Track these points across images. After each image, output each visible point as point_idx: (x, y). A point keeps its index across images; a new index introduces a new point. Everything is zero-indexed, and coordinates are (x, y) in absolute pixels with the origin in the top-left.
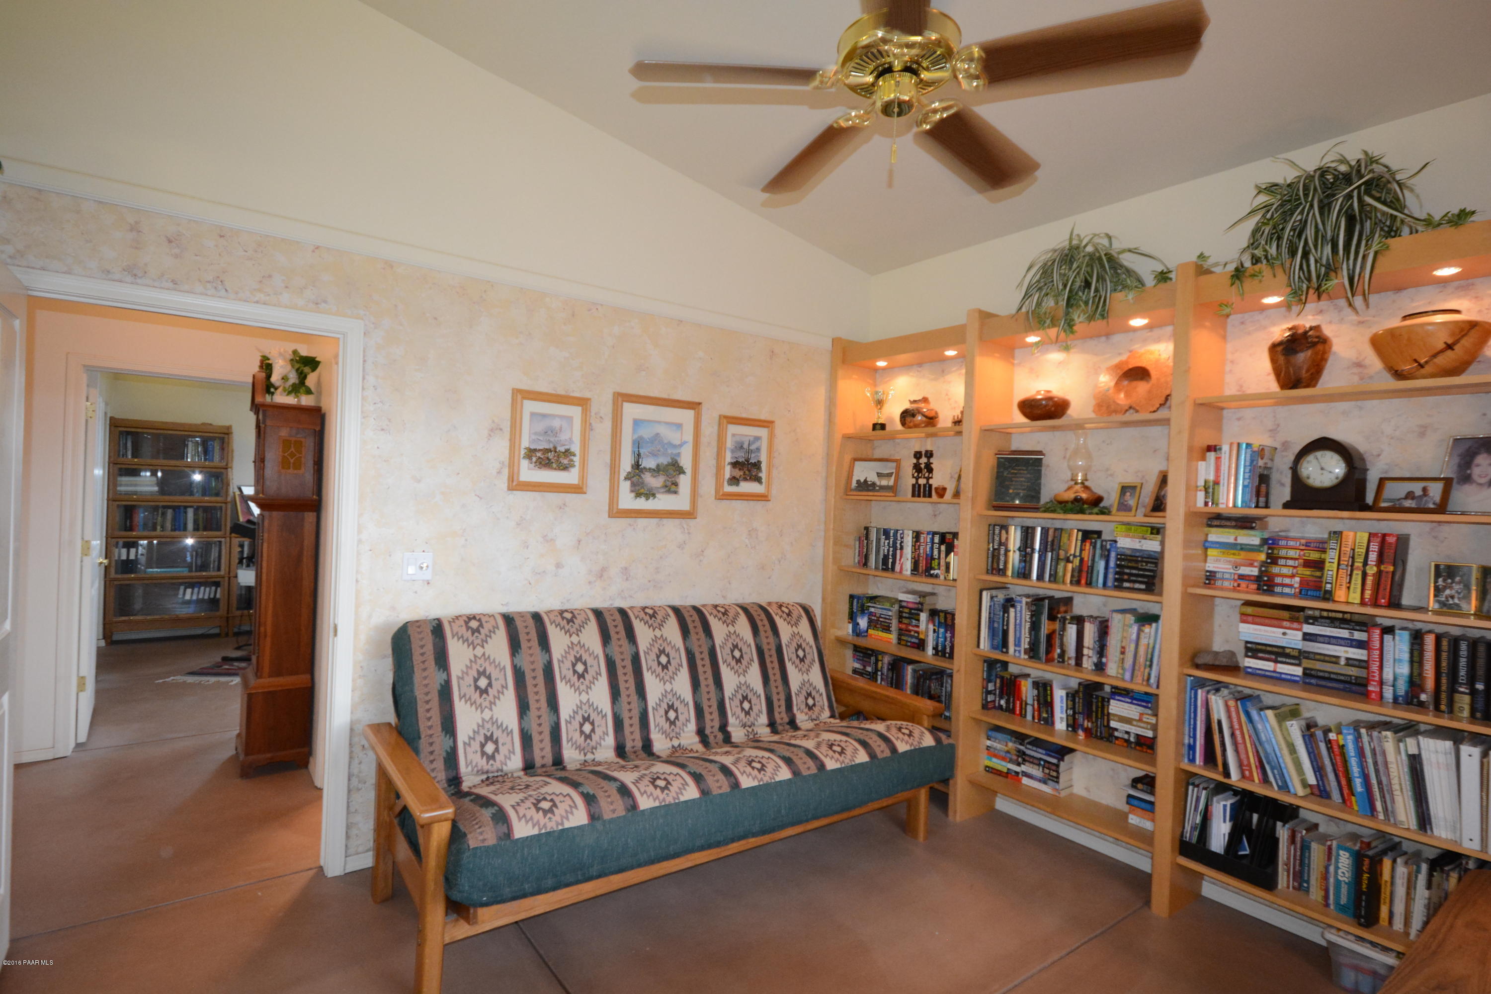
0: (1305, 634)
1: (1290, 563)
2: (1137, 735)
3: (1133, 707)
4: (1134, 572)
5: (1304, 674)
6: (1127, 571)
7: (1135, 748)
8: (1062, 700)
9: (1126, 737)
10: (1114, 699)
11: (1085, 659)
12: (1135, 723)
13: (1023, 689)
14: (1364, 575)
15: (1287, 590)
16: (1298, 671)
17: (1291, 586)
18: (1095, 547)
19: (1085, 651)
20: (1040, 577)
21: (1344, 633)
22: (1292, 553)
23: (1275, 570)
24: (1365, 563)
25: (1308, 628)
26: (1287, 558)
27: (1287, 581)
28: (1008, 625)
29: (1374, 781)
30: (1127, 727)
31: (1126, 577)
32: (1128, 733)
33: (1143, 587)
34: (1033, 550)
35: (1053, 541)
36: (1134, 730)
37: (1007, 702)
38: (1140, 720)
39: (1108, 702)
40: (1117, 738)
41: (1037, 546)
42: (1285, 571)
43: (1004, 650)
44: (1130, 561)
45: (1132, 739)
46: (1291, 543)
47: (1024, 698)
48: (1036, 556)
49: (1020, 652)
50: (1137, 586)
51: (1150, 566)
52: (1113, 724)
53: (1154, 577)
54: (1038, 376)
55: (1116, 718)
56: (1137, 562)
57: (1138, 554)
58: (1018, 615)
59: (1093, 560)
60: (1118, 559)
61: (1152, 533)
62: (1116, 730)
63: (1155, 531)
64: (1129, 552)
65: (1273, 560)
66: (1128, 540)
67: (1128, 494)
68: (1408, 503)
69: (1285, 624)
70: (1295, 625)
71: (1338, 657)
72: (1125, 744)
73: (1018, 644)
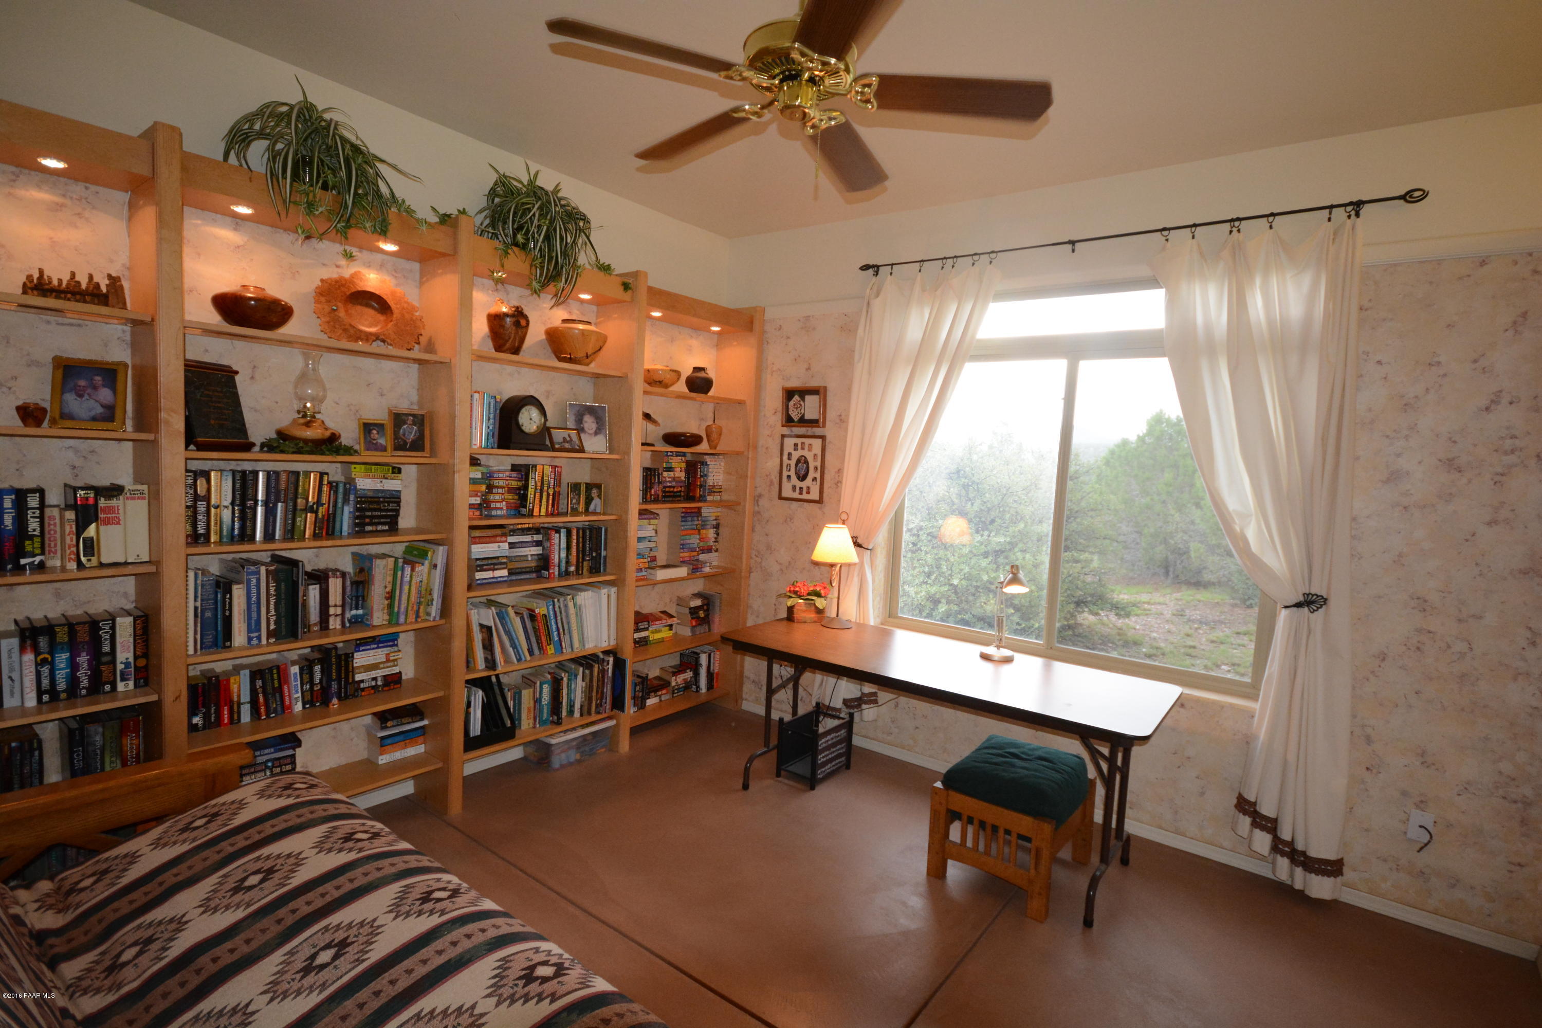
0: (510, 544)
1: (500, 491)
2: (384, 676)
3: (380, 650)
4: (376, 513)
5: (509, 573)
6: (369, 514)
7: (383, 690)
8: (295, 678)
9: (373, 683)
10: (359, 651)
11: (331, 620)
12: (382, 666)
13: (234, 688)
14: (548, 495)
15: (499, 513)
16: (505, 572)
17: (501, 509)
18: (336, 492)
19: (332, 611)
20: (269, 536)
21: (528, 538)
22: (502, 483)
23: (491, 497)
24: (548, 487)
25: (511, 539)
26: (498, 487)
27: (498, 505)
28: (230, 609)
30: (373, 674)
31: (367, 520)
32: (375, 679)
33: (386, 528)
34: (256, 501)
35: (286, 490)
36: (379, 673)
37: (206, 717)
38: (388, 660)
39: (353, 656)
40: (363, 690)
41: (260, 496)
42: (497, 497)
43: (228, 644)
44: (371, 503)
45: (379, 683)
46: (501, 475)
47: (235, 699)
48: (260, 510)
49: (259, 638)
50: (380, 528)
51: (393, 506)
52: (358, 677)
53: (397, 515)
55: (362, 670)
56: (379, 503)
57: (380, 495)
59: (335, 505)
60: (358, 502)
61: (393, 473)
62: (362, 681)
63: (396, 470)
64: (370, 494)
65: (490, 488)
66: (369, 480)
67: (375, 432)
68: (567, 446)
69: (498, 539)
70: (504, 539)
71: (526, 556)
72: (372, 691)
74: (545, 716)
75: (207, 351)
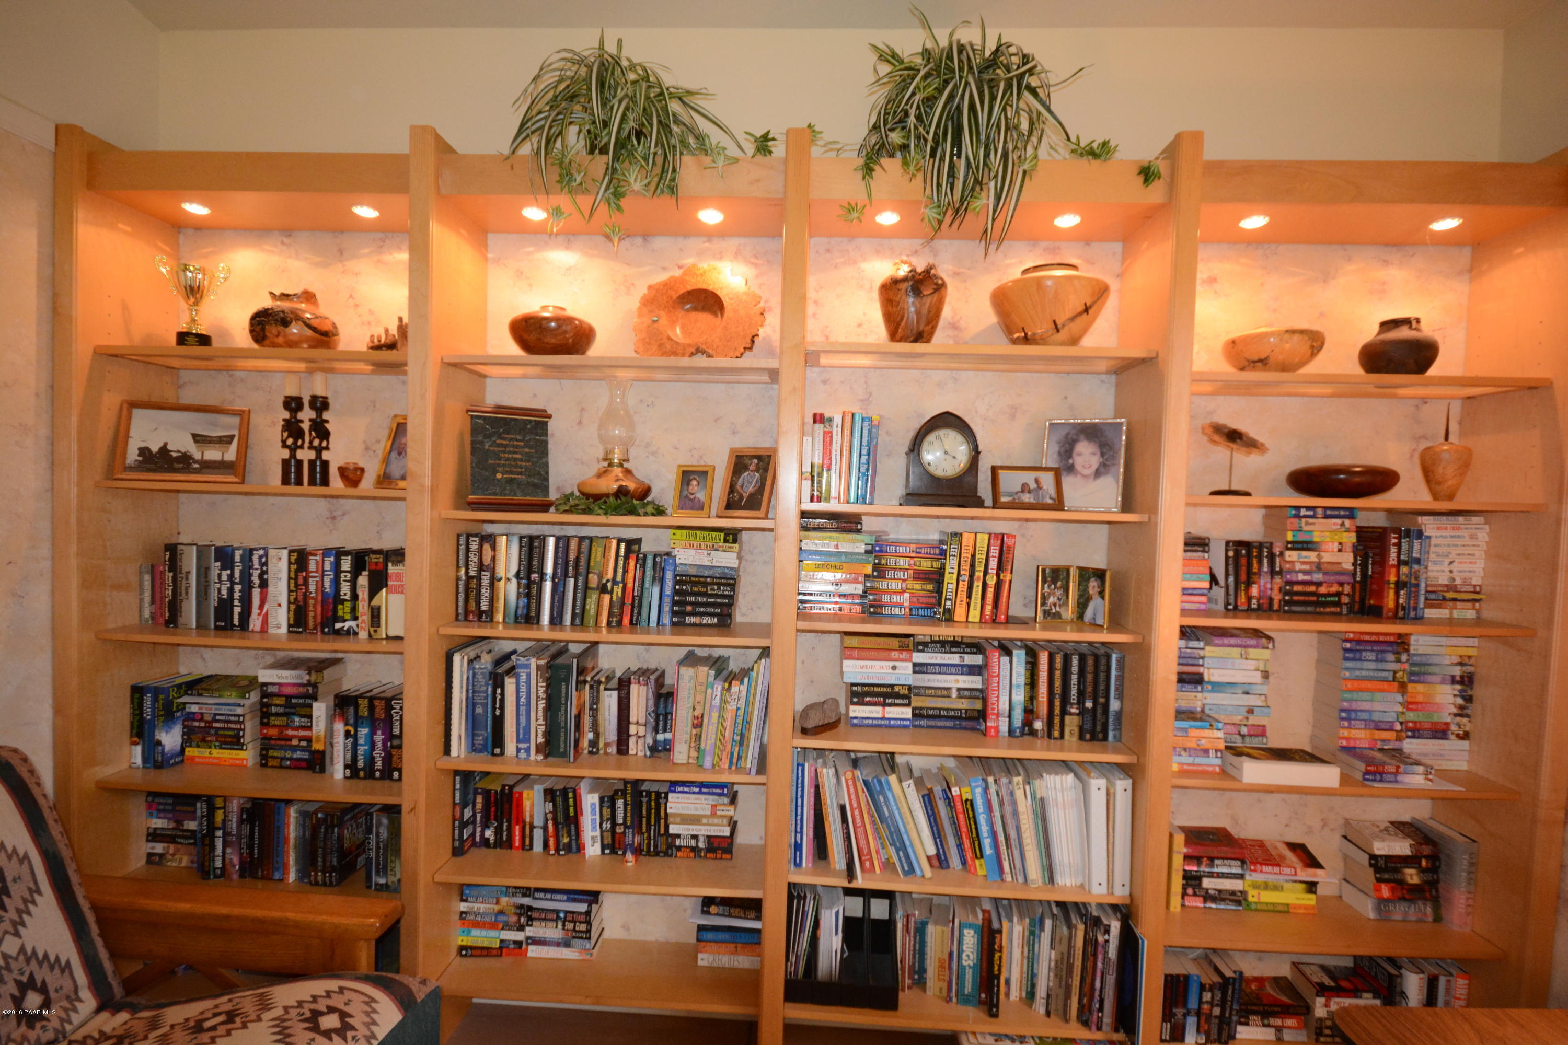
0: (915, 665)
1: (899, 575)
2: (709, 837)
3: (703, 797)
4: (702, 599)
5: (914, 715)
6: (692, 599)
7: (706, 856)
8: (593, 810)
9: (693, 843)
10: (675, 792)
11: (632, 741)
12: (705, 821)
13: (527, 804)
14: (985, 586)
15: (896, 611)
16: (907, 712)
17: (900, 605)
18: (643, 566)
19: (633, 729)
20: (556, 620)
21: (954, 659)
22: (901, 562)
23: (883, 585)
24: (986, 573)
25: (919, 657)
26: (895, 569)
27: (896, 599)
28: (502, 708)
29: (1001, 838)
30: (693, 829)
31: (689, 608)
32: (695, 837)
33: (714, 621)
34: (542, 575)
35: (577, 559)
36: (703, 831)
37: (499, 831)
38: (713, 814)
39: (666, 797)
40: (679, 848)
41: (549, 569)
42: (893, 585)
43: (497, 751)
44: (695, 584)
45: (701, 845)
46: (901, 549)
47: (528, 819)
48: (548, 586)
49: (528, 750)
50: (706, 620)
51: (725, 590)
52: (673, 829)
53: (730, 605)
54: (531, 286)
55: (678, 820)
56: (705, 584)
57: (706, 573)
58: (523, 689)
59: (642, 586)
60: (677, 582)
61: (726, 541)
62: (678, 836)
63: (730, 538)
64: (693, 571)
65: (880, 571)
66: (692, 552)
67: (694, 483)
69: (895, 654)
70: (905, 655)
71: (949, 689)
72: (692, 855)
73: (523, 736)
74: (968, 988)
75: (535, 395)
